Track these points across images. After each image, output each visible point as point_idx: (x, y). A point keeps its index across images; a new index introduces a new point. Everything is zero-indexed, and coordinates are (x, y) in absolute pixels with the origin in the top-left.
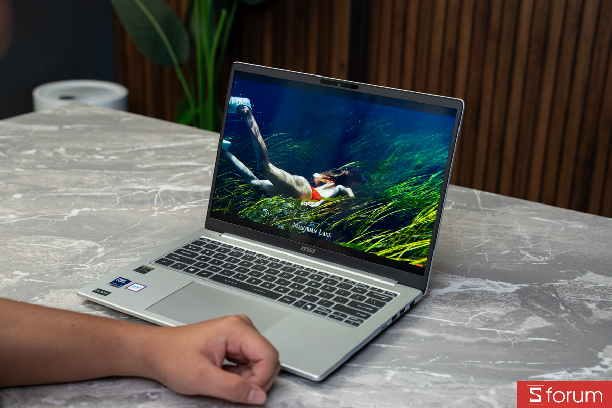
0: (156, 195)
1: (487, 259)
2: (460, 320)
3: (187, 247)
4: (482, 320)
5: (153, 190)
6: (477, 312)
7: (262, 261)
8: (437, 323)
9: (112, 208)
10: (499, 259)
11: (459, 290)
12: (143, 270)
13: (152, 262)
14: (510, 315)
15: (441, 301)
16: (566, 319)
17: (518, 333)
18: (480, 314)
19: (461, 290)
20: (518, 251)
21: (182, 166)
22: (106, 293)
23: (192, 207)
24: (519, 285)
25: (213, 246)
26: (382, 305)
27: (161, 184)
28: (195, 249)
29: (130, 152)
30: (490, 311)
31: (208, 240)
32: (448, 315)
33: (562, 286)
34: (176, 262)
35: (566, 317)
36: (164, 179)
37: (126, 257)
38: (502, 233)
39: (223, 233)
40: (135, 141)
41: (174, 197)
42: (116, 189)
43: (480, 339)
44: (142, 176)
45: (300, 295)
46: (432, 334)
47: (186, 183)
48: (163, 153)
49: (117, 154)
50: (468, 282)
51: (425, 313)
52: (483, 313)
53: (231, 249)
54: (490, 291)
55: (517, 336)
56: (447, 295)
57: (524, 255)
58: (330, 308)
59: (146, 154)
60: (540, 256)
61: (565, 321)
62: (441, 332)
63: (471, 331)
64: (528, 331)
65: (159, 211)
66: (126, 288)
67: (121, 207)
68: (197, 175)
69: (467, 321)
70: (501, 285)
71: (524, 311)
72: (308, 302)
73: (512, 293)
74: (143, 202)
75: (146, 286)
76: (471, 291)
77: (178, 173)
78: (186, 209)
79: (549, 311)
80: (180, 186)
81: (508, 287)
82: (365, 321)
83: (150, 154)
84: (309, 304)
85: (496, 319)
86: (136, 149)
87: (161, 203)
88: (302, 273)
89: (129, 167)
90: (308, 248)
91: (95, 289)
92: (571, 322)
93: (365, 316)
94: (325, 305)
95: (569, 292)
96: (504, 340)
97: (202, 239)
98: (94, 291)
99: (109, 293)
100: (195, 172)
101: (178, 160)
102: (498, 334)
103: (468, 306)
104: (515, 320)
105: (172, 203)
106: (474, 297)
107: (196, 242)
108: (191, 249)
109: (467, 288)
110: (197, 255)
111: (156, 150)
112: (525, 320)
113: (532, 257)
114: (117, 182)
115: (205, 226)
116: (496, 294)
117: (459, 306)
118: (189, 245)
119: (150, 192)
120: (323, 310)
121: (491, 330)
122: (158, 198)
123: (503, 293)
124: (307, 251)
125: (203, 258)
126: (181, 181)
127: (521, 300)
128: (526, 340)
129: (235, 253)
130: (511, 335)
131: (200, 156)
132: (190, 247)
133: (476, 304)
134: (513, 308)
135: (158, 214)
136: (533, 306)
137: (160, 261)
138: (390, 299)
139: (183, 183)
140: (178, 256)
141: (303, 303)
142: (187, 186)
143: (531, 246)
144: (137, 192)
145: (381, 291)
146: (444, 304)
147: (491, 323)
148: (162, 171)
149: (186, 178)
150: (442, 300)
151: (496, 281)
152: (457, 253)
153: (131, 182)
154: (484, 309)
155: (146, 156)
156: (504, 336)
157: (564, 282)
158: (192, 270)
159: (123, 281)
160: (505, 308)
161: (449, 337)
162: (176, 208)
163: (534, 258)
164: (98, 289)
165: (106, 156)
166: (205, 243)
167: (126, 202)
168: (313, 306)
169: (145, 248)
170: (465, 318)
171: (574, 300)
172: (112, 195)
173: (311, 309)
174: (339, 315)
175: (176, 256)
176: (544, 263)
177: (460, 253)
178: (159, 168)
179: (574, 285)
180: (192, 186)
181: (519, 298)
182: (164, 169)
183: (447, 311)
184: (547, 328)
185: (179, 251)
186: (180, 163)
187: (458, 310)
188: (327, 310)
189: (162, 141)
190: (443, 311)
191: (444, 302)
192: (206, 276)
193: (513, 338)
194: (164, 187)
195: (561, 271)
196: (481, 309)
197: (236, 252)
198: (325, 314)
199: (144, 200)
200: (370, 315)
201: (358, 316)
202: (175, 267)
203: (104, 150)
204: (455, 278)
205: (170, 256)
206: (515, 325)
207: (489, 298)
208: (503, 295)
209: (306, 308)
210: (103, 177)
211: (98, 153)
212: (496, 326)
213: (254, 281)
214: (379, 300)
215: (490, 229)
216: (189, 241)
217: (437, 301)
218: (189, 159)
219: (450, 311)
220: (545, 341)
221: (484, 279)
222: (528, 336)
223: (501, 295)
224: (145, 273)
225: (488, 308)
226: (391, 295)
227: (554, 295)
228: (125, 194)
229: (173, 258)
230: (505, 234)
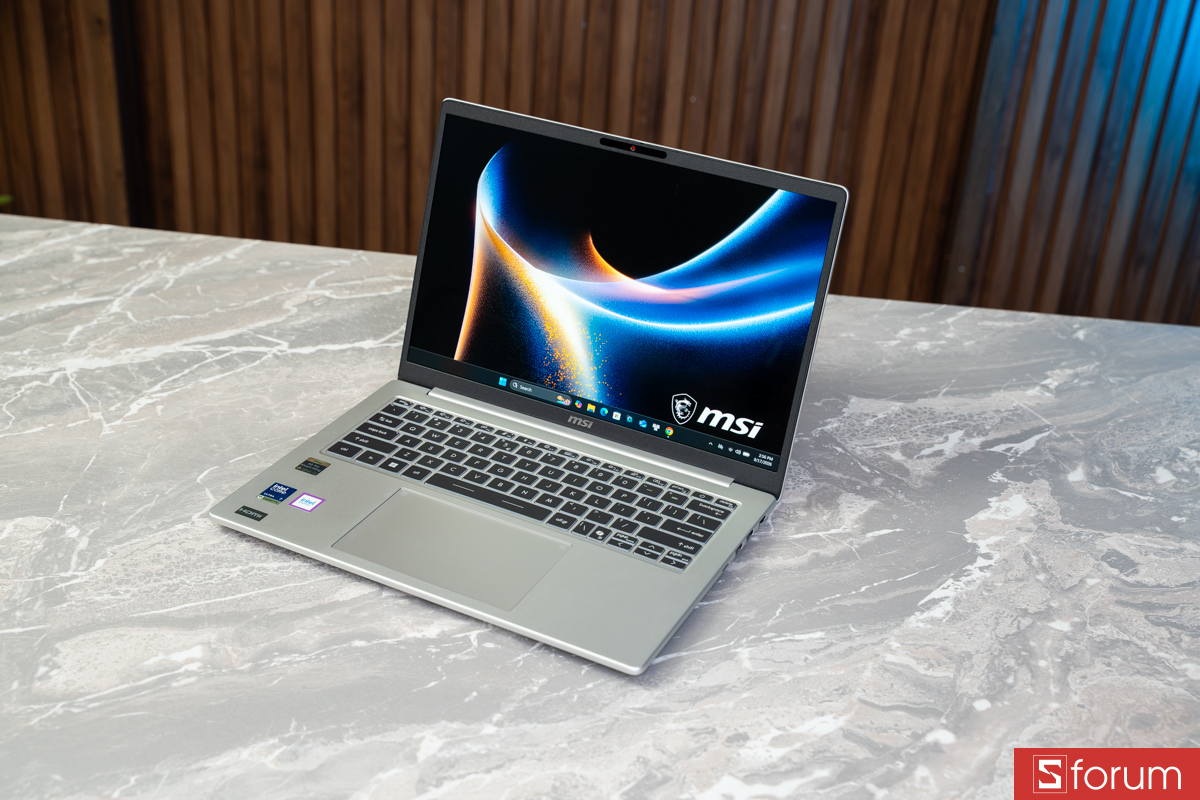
3: (376, 418)
7: (506, 444)
12: (312, 467)
13: (324, 451)
22: (259, 516)
25: (419, 415)
26: (715, 525)
28: (391, 422)
31: (410, 404)
34: (365, 449)
39: (431, 389)
43: (809, 555)
45: (580, 510)
53: (451, 422)
58: (634, 535)
66: (290, 504)
72: (597, 524)
75: (323, 500)
82: (695, 558)
84: (599, 528)
88: (577, 467)
90: (581, 420)
91: (239, 507)
93: (692, 548)
94: (625, 529)
97: (398, 401)
98: (238, 512)
99: (264, 515)
107: (389, 409)
108: (383, 423)
110: (394, 434)
115: (399, 375)
118: (379, 415)
120: (623, 539)
124: (579, 424)
125: (408, 441)
129: (458, 428)
132: (382, 419)
137: (336, 448)
138: (726, 514)
140: (366, 438)
141: (589, 526)
145: (709, 498)
158: (393, 465)
159: (282, 490)
164: (244, 508)
166: (405, 410)
168: (607, 532)
173: (604, 537)
174: (651, 548)
175: (362, 437)
185: (364, 427)
188: (630, 538)
192: (419, 477)
197: (461, 427)
198: (628, 547)
200: (700, 547)
201: (681, 548)
202: (364, 458)
205: (351, 437)
209: (594, 536)
213: (501, 485)
214: (709, 517)
216: (377, 407)
224: (316, 473)
226: (727, 506)
229: (358, 442)
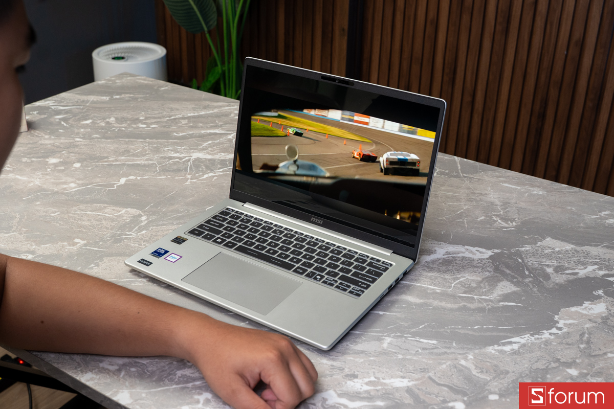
0: (189, 163)
1: (466, 226)
2: (444, 287)
3: (215, 217)
4: (463, 286)
5: (187, 158)
6: (458, 279)
7: (278, 232)
8: (425, 290)
9: (153, 176)
10: (476, 225)
11: (443, 257)
12: (179, 241)
13: (186, 233)
14: (485, 281)
15: (428, 267)
16: (530, 284)
17: (491, 299)
18: (460, 280)
19: (445, 256)
20: (491, 217)
21: (211, 134)
22: (149, 264)
23: (220, 175)
24: (492, 251)
25: (237, 216)
26: (379, 275)
27: (193, 152)
28: (222, 219)
29: (168, 120)
30: (469, 277)
31: (233, 211)
32: (435, 281)
33: (527, 251)
34: (207, 232)
35: (530, 282)
36: (195, 147)
37: (165, 225)
38: (478, 199)
39: (245, 203)
40: (172, 109)
41: (204, 165)
42: (156, 158)
43: (461, 304)
44: (177, 144)
45: (310, 266)
46: (422, 301)
47: (214, 151)
48: (195, 121)
49: (157, 123)
50: (451, 248)
51: (416, 280)
52: (464, 279)
53: (252, 219)
54: (469, 257)
55: (491, 301)
56: (433, 262)
57: (496, 221)
58: (336, 279)
59: (181, 123)
60: (509, 222)
61: (529, 286)
62: (429, 299)
63: (453, 297)
64: (500, 296)
65: (191, 179)
66: (165, 258)
67: (160, 175)
68: (223, 143)
69: (450, 287)
70: (478, 251)
71: (496, 276)
72: (318, 273)
73: (487, 259)
74: (178, 171)
75: (181, 257)
76: (453, 257)
77: (208, 141)
78: (214, 176)
79: (516, 276)
80: (210, 154)
81: (483, 253)
82: (367, 291)
83: (184, 122)
84: (319, 275)
85: (474, 285)
86: (173, 118)
87: (193, 171)
88: (312, 243)
89: (166, 135)
90: (317, 219)
91: (139, 259)
92: (534, 286)
93: (365, 286)
94: (332, 276)
95: (532, 257)
96: (480, 305)
97: (227, 209)
98: (138, 262)
99: (151, 263)
100: (222, 140)
101: (208, 128)
102: (475, 300)
103: (451, 273)
104: (489, 285)
105: (202, 171)
106: (456, 263)
107: (222, 213)
108: (219, 220)
109: (450, 254)
110: (223, 225)
111: (189, 118)
112: (497, 286)
113: (503, 223)
114: (157, 150)
115: (230, 196)
116: (473, 260)
117: (444, 273)
118: (217, 216)
119: (184, 160)
120: (330, 280)
121: (470, 296)
122: (191, 166)
123: (479, 259)
124: (316, 221)
125: (229, 229)
126: (210, 149)
127: (494, 265)
128: (498, 306)
129: (255, 223)
130: (486, 300)
131: (226, 123)
132: (218, 218)
133: (458, 270)
134: (487, 274)
135: (191, 182)
136: (504, 271)
137: (193, 232)
138: (386, 269)
139: (211, 151)
140: (208, 227)
141: (313, 274)
142: (215, 154)
143: (502, 213)
144: (173, 160)
145: (379, 261)
146: (431, 270)
147: (470, 290)
148: (194, 139)
149: (214, 146)
150: (430, 267)
151: (474, 247)
152: (442, 220)
153: (168, 150)
154: (464, 275)
155: (180, 124)
156: (480, 302)
157: (528, 248)
158: (219, 240)
159: (162, 252)
160: (481, 274)
161: (436, 303)
162: (206, 176)
163: (504, 224)
164: (142, 259)
165: (148, 125)
166: (230, 213)
167: (164, 170)
168: (322, 277)
169: (181, 216)
170: (448, 284)
171: (536, 265)
172: (153, 164)
173: (320, 279)
174: (344, 286)
175: (206, 226)
176: (512, 229)
177: (444, 220)
178: (191, 136)
179: (536, 250)
180: (219, 154)
181: (493, 264)
182: (196, 137)
183: (433, 277)
184: (514, 292)
185: (208, 222)
186: (209, 131)
187: (442, 276)
188: (334, 280)
189: (194, 109)
190: (430, 278)
191: (431, 269)
192: (231, 247)
193: (488, 303)
194: (196, 155)
195: (525, 237)
196: (462, 275)
197: (257, 222)
198: (332, 285)
199: (179, 168)
200: (370, 286)
201: (360, 286)
202: (206, 237)
203: (146, 118)
204: (440, 244)
205: (201, 226)
206: (489, 290)
207: (467, 264)
208: (479, 261)
209: (316, 278)
210: (146, 146)
211: (141, 122)
212: (473, 291)
213: (272, 251)
214: (377, 270)
215: (468, 195)
216: (216, 212)
217: (426, 268)
218: (216, 127)
219: (436, 278)
220: (513, 305)
221: (464, 245)
222: (500, 301)
223: (478, 261)
224: (180, 243)
225: (467, 274)
226: (387, 265)
227: (520, 260)
228: (164, 162)
229: (204, 229)
230: (481, 200)
